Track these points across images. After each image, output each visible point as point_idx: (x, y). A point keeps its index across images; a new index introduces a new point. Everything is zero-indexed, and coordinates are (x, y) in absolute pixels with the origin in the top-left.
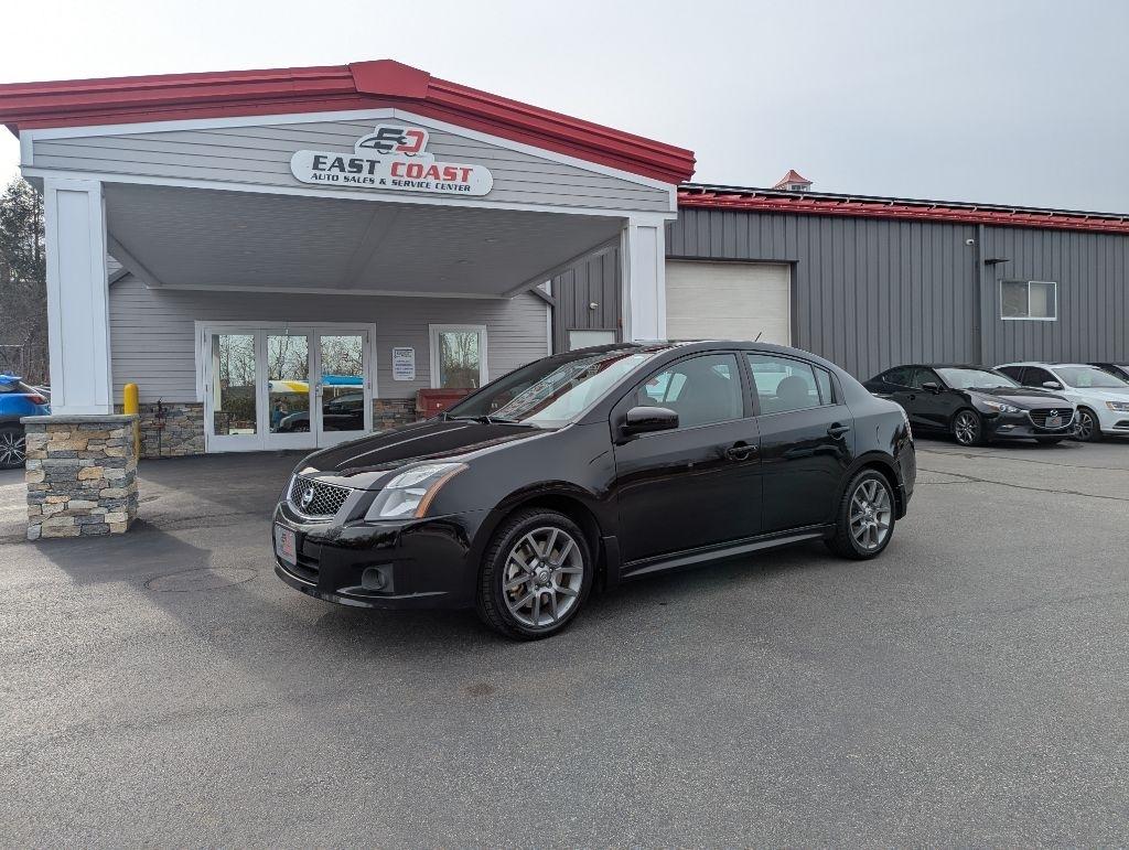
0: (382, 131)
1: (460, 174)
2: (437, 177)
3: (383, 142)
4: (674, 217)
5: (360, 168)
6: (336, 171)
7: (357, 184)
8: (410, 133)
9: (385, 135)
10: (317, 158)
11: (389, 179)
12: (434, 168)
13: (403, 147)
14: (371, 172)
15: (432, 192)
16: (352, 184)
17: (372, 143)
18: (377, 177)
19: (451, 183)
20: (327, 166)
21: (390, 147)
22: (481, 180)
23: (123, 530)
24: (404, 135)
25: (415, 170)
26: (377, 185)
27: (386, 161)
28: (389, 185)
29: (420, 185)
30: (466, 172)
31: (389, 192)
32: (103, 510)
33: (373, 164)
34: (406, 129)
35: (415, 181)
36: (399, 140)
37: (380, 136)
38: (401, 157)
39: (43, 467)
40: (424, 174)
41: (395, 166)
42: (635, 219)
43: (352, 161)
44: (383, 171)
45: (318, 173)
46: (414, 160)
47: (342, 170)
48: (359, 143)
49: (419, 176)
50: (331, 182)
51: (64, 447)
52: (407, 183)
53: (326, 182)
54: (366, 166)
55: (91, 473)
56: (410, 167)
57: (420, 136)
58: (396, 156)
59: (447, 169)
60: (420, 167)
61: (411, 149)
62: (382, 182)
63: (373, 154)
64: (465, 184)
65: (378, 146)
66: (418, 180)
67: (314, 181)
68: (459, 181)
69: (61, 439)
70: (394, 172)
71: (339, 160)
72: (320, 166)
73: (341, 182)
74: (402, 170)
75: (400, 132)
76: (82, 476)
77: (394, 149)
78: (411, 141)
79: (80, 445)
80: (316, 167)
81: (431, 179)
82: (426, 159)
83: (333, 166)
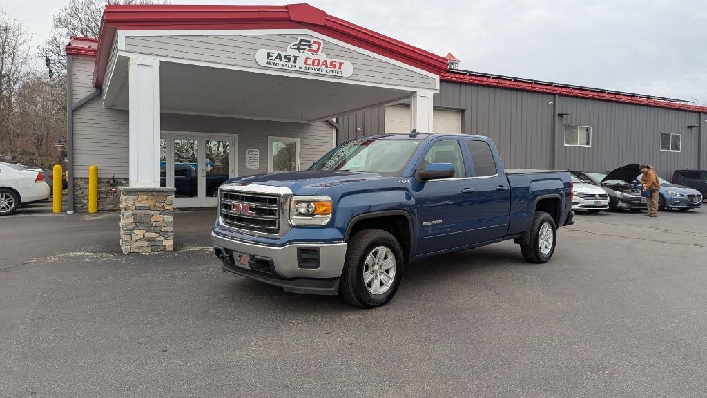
0: (301, 41)
1: (338, 65)
2: (327, 67)
3: (301, 47)
4: (438, 92)
5: (289, 60)
6: (277, 61)
7: (287, 68)
8: (314, 43)
9: (303, 43)
10: (269, 53)
11: (304, 66)
12: (325, 62)
13: (311, 50)
14: (295, 62)
15: (324, 75)
16: (285, 68)
17: (296, 47)
18: (298, 65)
19: (333, 70)
20: (273, 58)
21: (304, 49)
22: (348, 69)
23: (172, 249)
24: (311, 43)
25: (316, 62)
26: (297, 69)
27: (302, 56)
28: (303, 70)
29: (318, 70)
30: (341, 64)
31: (302, 73)
32: (163, 238)
33: (296, 58)
34: (313, 40)
35: (316, 67)
36: (309, 46)
37: (300, 44)
38: (309, 55)
39: (133, 215)
40: (321, 63)
41: (307, 59)
42: (420, 92)
43: (286, 56)
44: (300, 62)
45: (269, 61)
46: (316, 57)
47: (281, 60)
48: (289, 47)
49: (318, 65)
50: (275, 66)
51: (145, 204)
52: (312, 69)
53: (272, 66)
54: (293, 59)
55: (157, 218)
56: (314, 60)
57: (319, 44)
58: (307, 54)
59: (331, 62)
60: (319, 61)
61: (315, 51)
62: (300, 68)
63: (296, 53)
64: (339, 70)
65: (298, 48)
66: (319, 67)
67: (267, 65)
68: (337, 69)
69: (143, 200)
70: (306, 63)
71: (279, 55)
72: (270, 58)
73: (280, 67)
74: (310, 62)
75: (309, 42)
76: (152, 220)
77: (306, 51)
78: (315, 47)
79: (151, 203)
80: (268, 58)
81: (324, 67)
82: (322, 57)
83: (276, 58)
